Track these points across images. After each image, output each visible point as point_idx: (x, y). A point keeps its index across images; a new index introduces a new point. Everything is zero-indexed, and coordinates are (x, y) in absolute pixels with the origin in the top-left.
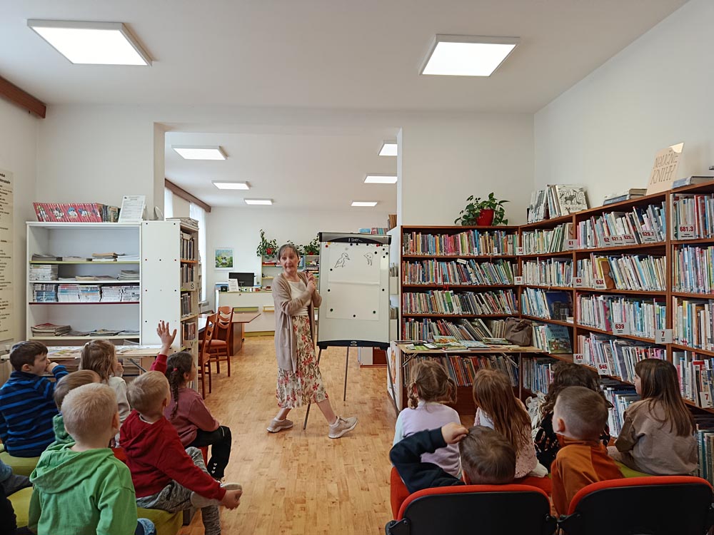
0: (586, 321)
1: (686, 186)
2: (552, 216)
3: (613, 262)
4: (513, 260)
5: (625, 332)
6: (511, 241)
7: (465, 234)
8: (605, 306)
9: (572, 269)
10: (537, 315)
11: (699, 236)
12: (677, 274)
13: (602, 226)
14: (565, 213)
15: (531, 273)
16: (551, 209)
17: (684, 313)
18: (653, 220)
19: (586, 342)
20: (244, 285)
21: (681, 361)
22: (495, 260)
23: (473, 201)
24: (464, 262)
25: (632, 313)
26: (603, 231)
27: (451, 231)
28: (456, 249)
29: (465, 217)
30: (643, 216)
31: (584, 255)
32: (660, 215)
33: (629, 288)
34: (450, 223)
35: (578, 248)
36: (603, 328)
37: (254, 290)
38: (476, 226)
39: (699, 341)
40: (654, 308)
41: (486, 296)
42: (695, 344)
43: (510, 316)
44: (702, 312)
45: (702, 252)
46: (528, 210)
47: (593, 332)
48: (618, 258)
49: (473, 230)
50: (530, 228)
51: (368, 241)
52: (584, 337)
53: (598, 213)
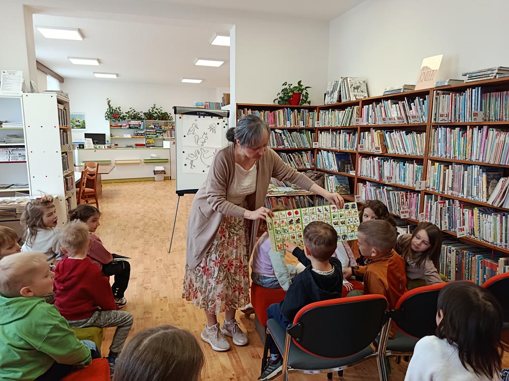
0: (364, 173)
1: (445, 86)
2: (344, 101)
3: (387, 135)
4: (312, 130)
5: (393, 182)
6: (312, 117)
7: (281, 111)
8: (379, 164)
9: (357, 138)
10: (328, 169)
11: (451, 121)
12: (432, 145)
13: (381, 109)
14: (353, 99)
15: (325, 140)
16: (343, 95)
17: (435, 171)
18: (419, 107)
19: (364, 187)
20: (98, 143)
21: (430, 201)
22: (300, 131)
23: (287, 86)
24: (280, 131)
25: (398, 169)
26: (381, 113)
27: (272, 109)
28: (275, 122)
29: (280, 98)
30: (412, 104)
31: (366, 129)
32: (423, 104)
33: (397, 153)
34: (270, 103)
35: (362, 124)
36: (376, 178)
37: (106, 147)
38: (289, 106)
39: (444, 189)
40: (414, 166)
41: (294, 156)
42: (441, 190)
43: (309, 169)
44: (447, 170)
45: (451, 131)
46: (325, 94)
47: (369, 181)
48: (391, 132)
49: (287, 108)
50: (326, 108)
51: (212, 115)
52: (362, 184)
53: (378, 100)
